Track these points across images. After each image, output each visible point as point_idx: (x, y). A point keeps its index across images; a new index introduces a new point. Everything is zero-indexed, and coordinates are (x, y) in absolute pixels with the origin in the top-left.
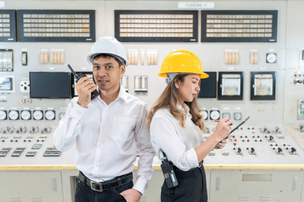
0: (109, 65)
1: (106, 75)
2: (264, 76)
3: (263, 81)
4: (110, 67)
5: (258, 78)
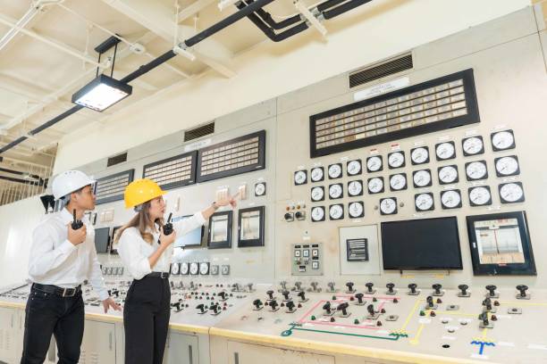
5: (246, 217)
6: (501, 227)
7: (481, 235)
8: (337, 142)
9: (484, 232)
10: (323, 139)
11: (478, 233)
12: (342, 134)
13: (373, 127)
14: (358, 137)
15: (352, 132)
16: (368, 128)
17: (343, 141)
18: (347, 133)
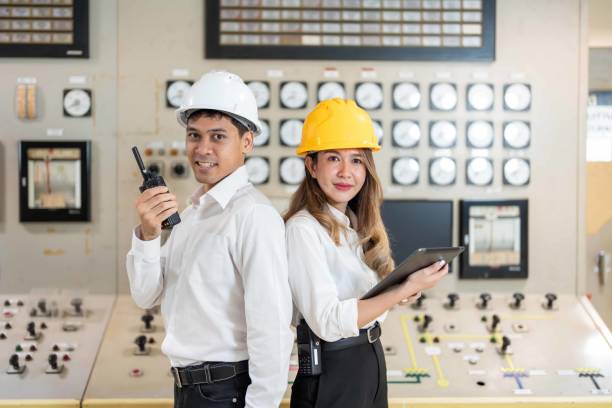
0: (218, 133)
1: (211, 152)
2: (58, 153)
3: (54, 168)
4: (219, 136)
5: (41, 160)
6: (500, 217)
7: (476, 227)
8: (266, 41)
9: (480, 222)
10: (235, 27)
11: (472, 223)
12: (276, 27)
13: (336, 28)
14: (308, 41)
15: (295, 27)
16: (326, 28)
17: (276, 41)
18: (286, 27)
